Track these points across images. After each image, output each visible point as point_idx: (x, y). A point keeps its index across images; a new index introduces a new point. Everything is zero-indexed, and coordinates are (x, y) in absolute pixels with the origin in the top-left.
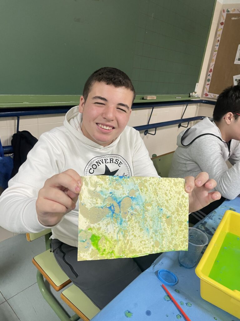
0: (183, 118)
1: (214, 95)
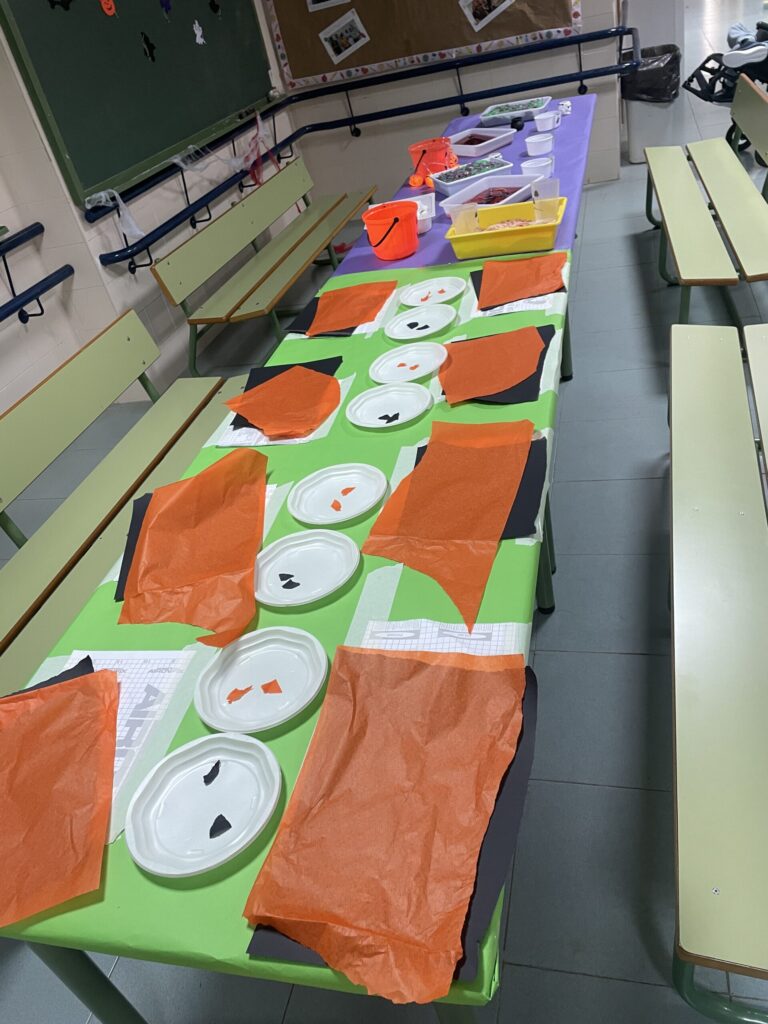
0: (278, 142)
1: (304, 81)
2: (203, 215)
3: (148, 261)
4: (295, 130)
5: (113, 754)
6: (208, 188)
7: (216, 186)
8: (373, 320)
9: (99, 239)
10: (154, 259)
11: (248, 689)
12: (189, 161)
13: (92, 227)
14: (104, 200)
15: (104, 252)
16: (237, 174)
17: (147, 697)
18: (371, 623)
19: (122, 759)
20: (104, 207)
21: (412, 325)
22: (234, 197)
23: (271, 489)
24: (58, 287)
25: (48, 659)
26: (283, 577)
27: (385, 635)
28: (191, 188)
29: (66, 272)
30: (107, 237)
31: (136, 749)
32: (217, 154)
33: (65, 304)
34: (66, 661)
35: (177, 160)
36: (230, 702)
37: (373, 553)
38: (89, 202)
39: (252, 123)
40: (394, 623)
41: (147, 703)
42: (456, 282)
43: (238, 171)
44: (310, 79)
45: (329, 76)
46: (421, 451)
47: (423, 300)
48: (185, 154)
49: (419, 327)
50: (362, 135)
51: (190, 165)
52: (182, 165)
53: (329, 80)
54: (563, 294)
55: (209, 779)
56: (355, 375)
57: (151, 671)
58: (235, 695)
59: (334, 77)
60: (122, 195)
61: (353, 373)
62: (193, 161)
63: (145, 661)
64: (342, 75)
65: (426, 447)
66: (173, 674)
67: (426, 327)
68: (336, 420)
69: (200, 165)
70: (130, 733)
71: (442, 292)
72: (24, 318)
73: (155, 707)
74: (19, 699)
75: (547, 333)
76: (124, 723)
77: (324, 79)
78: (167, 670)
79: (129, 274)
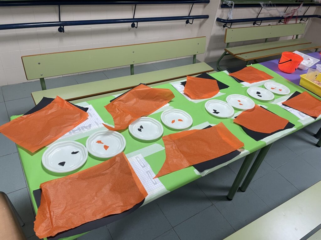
0: (305, 15)
2: (258, 23)
3: (229, 26)
4: (315, 14)
5: (69, 131)
6: (268, 16)
7: (271, 17)
8: (251, 83)
9: (220, 13)
10: (231, 27)
11: (102, 143)
12: (265, 6)
13: (221, 9)
14: (229, 4)
15: (219, 18)
16: (280, 17)
17: (88, 126)
18: (141, 154)
19: (69, 134)
20: (227, 5)
21: (258, 93)
22: (275, 23)
23: (168, 105)
24: (202, 20)
25: (85, 102)
26: (141, 127)
27: (139, 160)
28: (262, 13)
29: (206, 17)
30: (223, 14)
31: (73, 134)
32: (277, 8)
33: (201, 25)
34: (87, 105)
35: (261, 3)
36: (97, 142)
37: (164, 140)
38: (225, 2)
39: (299, 5)
40: (144, 159)
41: (86, 128)
42: (287, 90)
43: (281, 16)
46: (210, 126)
47: (272, 88)
48: (266, 3)
49: (259, 95)
51: (265, 7)
52: (262, 6)
54: (314, 119)
55: (73, 153)
56: (225, 94)
57: (95, 122)
58: (99, 142)
60: (235, 5)
61: (225, 93)
62: (267, 6)
63: (97, 119)
65: (212, 126)
66: (97, 126)
67: (261, 96)
68: (203, 102)
69: (268, 8)
70: (77, 130)
71: (280, 90)
72: (187, 22)
73: (86, 130)
74: (70, 105)
75: (290, 125)
76: (78, 127)
78: (98, 124)
79: (222, 27)
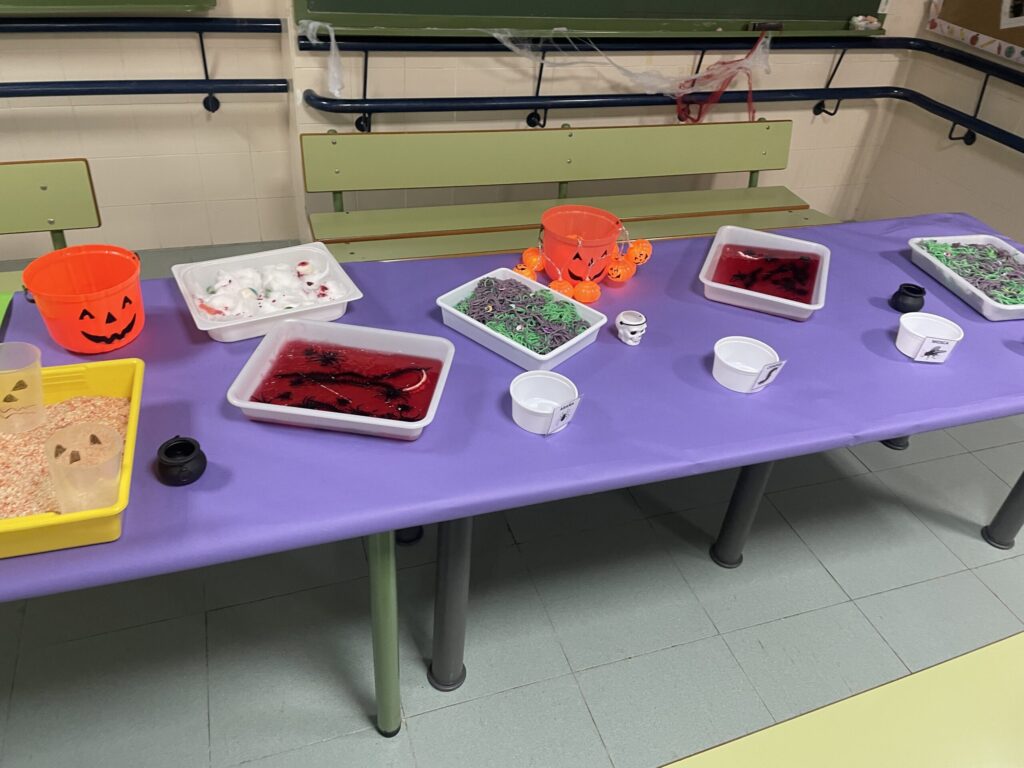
0: (831, 86)
1: (949, 28)
39: (749, 44)
44: (957, 28)
45: (983, 39)
50: (974, 145)
53: (978, 45)
59: (988, 46)
64: (999, 48)
77: (974, 40)
